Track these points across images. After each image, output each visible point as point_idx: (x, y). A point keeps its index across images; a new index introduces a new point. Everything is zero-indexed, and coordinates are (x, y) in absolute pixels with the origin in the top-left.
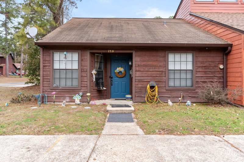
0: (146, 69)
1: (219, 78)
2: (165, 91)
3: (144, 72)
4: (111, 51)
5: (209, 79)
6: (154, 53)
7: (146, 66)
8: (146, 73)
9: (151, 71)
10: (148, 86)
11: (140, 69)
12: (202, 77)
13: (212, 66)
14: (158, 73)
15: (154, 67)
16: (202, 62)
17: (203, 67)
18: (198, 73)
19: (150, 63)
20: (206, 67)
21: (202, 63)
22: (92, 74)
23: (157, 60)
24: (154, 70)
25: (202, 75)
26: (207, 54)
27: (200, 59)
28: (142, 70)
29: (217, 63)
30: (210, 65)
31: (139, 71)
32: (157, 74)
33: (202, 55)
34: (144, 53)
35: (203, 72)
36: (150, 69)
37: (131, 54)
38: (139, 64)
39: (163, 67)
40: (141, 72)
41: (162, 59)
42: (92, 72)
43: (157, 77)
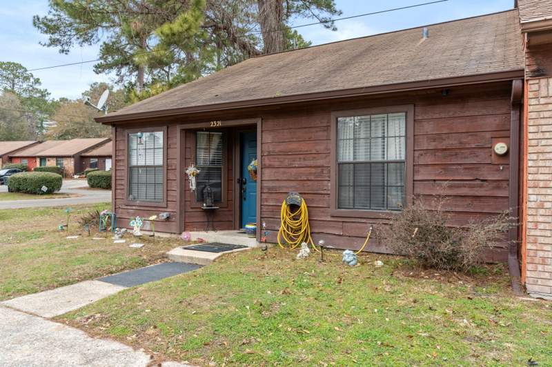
0: (286, 163)
1: (495, 184)
2: (329, 219)
3: (282, 170)
4: (215, 122)
5: (458, 187)
6: (304, 121)
7: (285, 153)
8: (284, 173)
9: (295, 167)
10: (284, 205)
11: (272, 163)
12: (435, 180)
13: (467, 146)
14: (313, 170)
15: (301, 156)
16: (437, 137)
17: (436, 150)
18: (422, 170)
19: (294, 146)
20: (448, 152)
21: (434, 140)
22: (186, 174)
23: (310, 139)
24: (304, 163)
25: (436, 175)
26: (452, 110)
27: (428, 127)
28: (276, 164)
29: (488, 135)
30: (461, 143)
31: (270, 167)
32: (311, 174)
33: (437, 116)
34: (281, 122)
35: (437, 167)
36: (294, 161)
37: (254, 127)
38: (271, 149)
39: (324, 155)
40: (274, 170)
41: (321, 134)
42: (187, 172)
43: (309, 183)
